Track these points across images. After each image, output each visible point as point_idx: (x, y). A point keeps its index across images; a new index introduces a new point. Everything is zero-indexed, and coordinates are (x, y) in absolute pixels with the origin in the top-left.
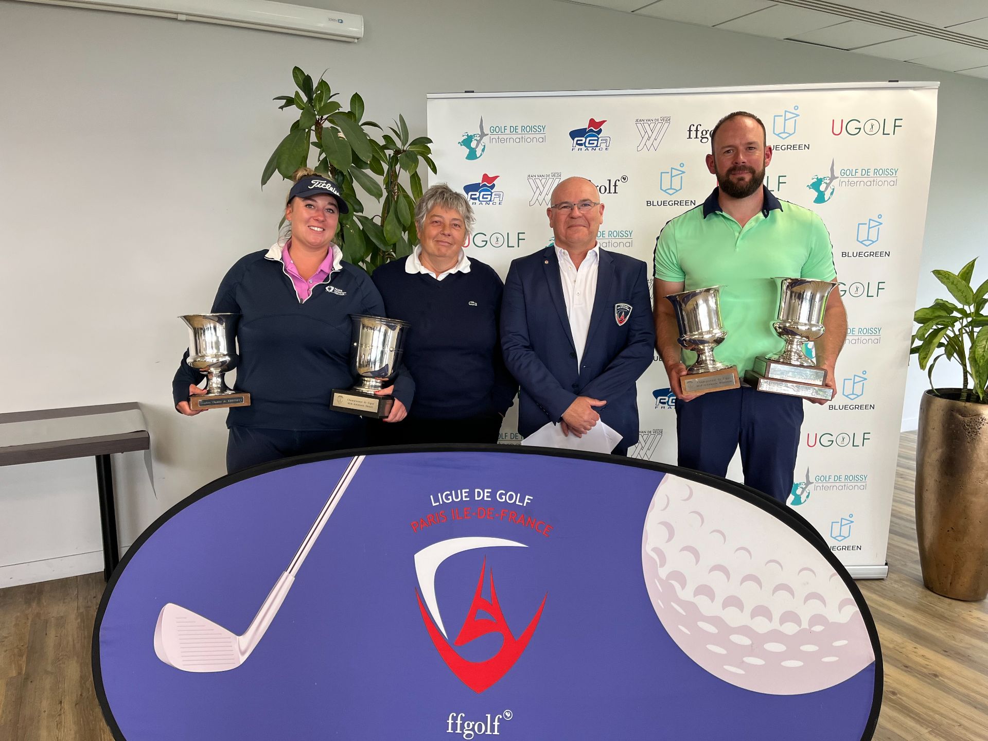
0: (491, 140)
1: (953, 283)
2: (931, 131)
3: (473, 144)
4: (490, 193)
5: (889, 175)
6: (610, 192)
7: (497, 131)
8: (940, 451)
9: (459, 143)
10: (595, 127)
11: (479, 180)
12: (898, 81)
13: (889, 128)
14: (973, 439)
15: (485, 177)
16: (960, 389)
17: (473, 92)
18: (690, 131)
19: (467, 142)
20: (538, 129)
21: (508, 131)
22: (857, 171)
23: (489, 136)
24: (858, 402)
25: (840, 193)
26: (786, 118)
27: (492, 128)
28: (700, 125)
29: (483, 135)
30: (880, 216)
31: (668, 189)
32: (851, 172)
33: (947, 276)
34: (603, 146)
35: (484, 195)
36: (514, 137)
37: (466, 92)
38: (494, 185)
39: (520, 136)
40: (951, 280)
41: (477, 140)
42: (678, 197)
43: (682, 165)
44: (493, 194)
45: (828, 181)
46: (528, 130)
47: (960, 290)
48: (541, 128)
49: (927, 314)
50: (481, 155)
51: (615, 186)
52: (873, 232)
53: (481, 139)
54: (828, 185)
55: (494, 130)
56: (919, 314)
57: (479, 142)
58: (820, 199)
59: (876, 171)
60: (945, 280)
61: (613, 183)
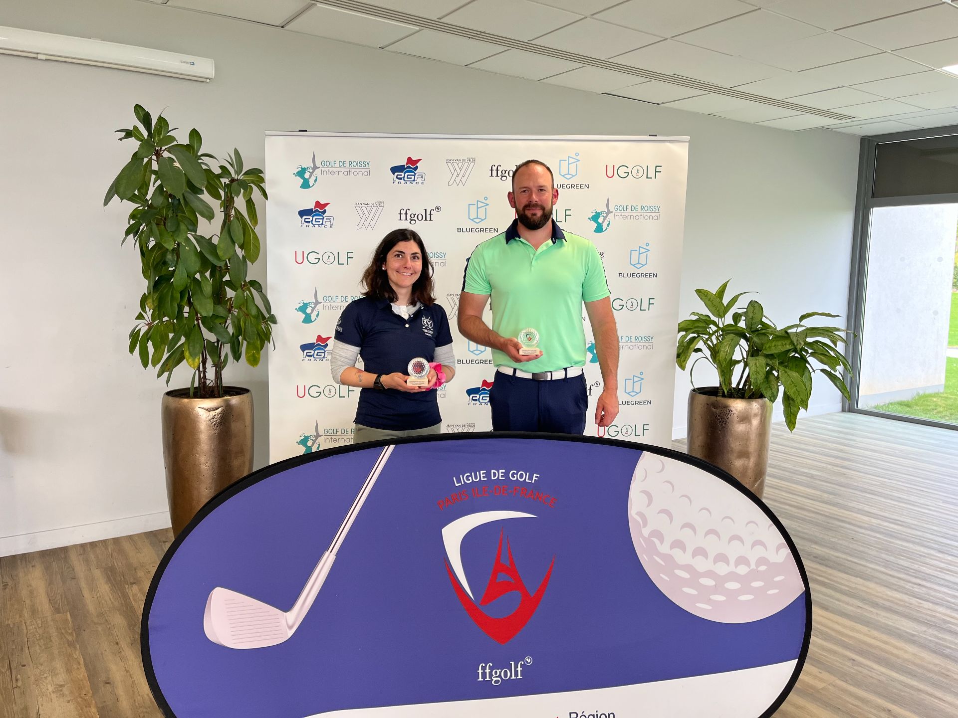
0: (322, 172)
1: (709, 300)
2: (683, 176)
3: (307, 175)
4: (322, 218)
5: (653, 211)
6: (426, 220)
7: (328, 165)
8: (700, 438)
9: (294, 174)
10: (412, 165)
11: (311, 206)
12: (656, 136)
13: (651, 173)
14: (723, 428)
15: (318, 204)
16: (718, 387)
17: (306, 131)
18: (492, 170)
19: (301, 173)
20: (363, 165)
21: (337, 165)
22: (628, 207)
23: (320, 169)
24: (638, 398)
25: (615, 225)
26: (570, 163)
27: (323, 162)
28: (500, 166)
29: (315, 168)
30: (647, 244)
31: (475, 218)
32: (623, 208)
33: (706, 294)
34: (420, 180)
35: (316, 219)
36: (343, 170)
37: (300, 131)
38: (325, 211)
39: (348, 170)
40: (709, 298)
41: (309, 172)
42: (483, 225)
43: (486, 199)
44: (325, 219)
45: (605, 215)
46: (355, 165)
47: (715, 305)
48: (366, 164)
49: (688, 325)
50: (314, 184)
51: (431, 214)
52: (643, 257)
53: (313, 172)
54: (605, 218)
55: (324, 163)
56: (682, 325)
57: (311, 174)
58: (599, 229)
59: (643, 208)
60: (704, 297)
61: (428, 213)
